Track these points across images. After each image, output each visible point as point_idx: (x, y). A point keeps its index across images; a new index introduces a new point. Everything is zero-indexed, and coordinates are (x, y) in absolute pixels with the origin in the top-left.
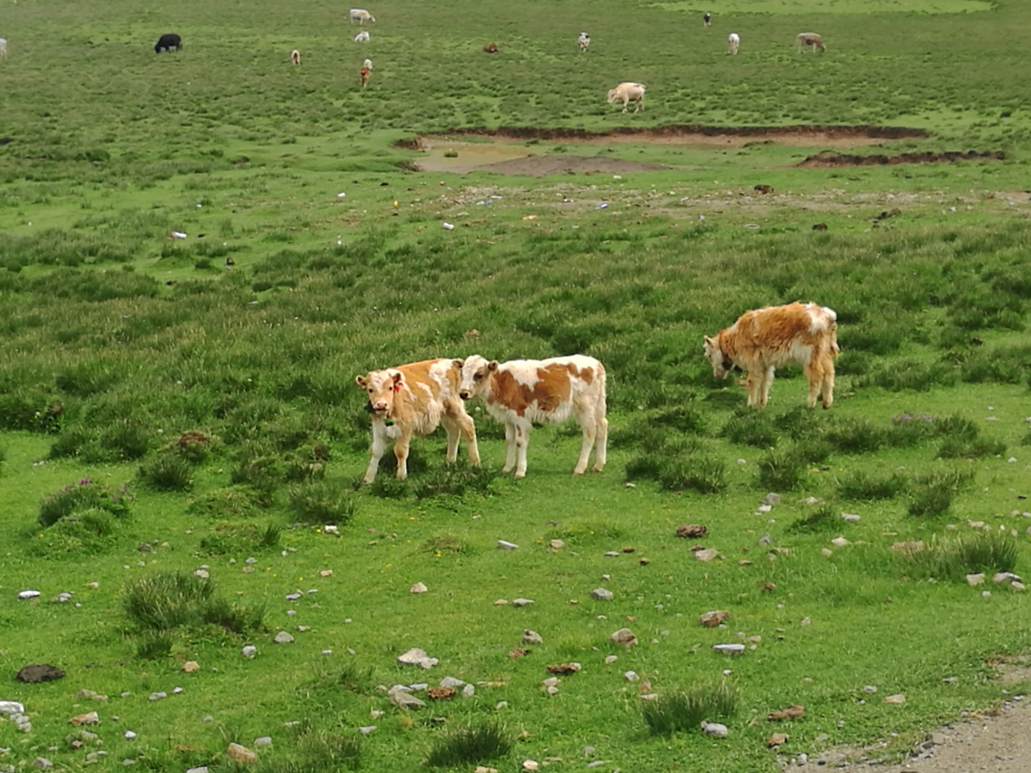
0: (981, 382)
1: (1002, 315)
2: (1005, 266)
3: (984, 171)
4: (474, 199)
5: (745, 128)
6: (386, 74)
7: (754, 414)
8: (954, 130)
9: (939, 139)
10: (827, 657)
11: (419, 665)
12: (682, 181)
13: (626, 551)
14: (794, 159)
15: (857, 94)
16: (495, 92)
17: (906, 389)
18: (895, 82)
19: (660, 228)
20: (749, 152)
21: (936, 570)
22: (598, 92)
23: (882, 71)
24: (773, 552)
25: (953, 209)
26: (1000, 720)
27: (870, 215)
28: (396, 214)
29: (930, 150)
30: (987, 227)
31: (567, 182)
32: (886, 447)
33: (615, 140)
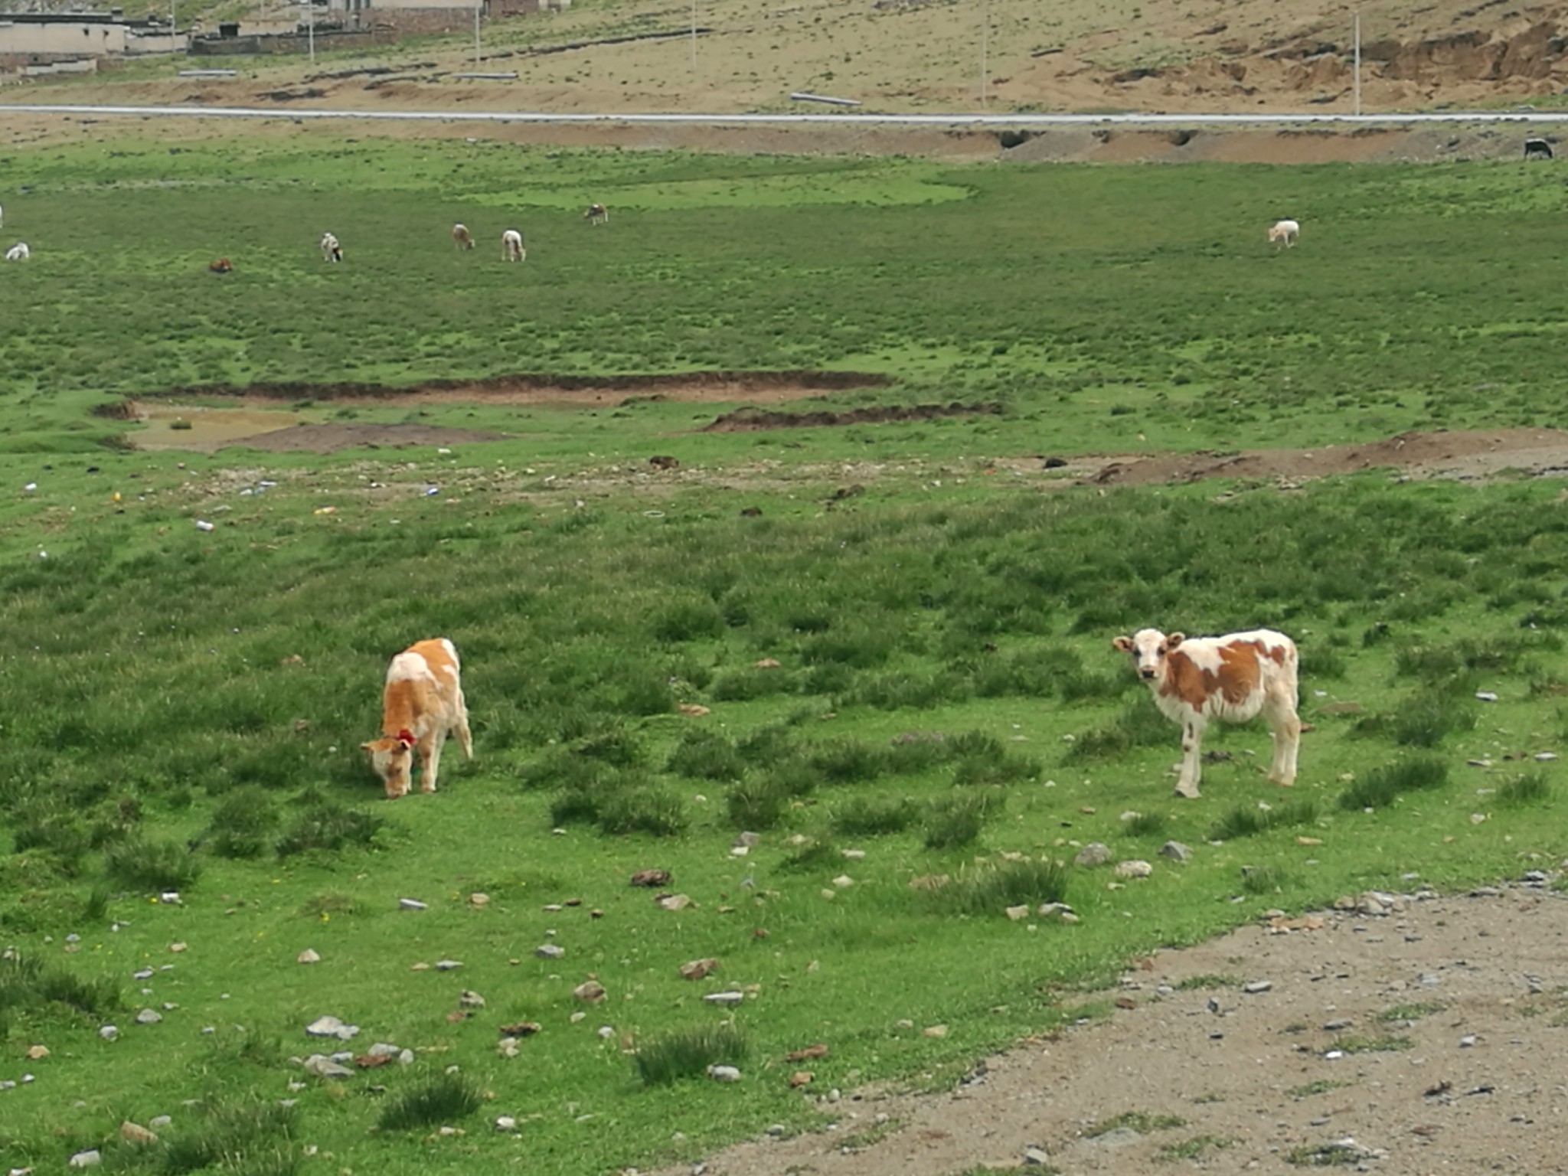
0: (1001, 696)
1: (1020, 614)
2: (1019, 554)
3: (976, 431)
4: (235, 487)
5: (622, 377)
6: (64, 308)
7: (709, 741)
8: (927, 374)
9: (907, 388)
10: (846, 1000)
11: (335, 1036)
12: (541, 454)
13: (570, 904)
14: (697, 421)
15: (783, 325)
16: (236, 332)
17: (905, 707)
18: (835, 307)
19: (519, 520)
20: (630, 412)
21: (968, 905)
22: (396, 329)
23: (815, 292)
24: (761, 895)
25: (938, 483)
26: (1062, 1044)
27: (819, 494)
28: (122, 512)
29: (895, 404)
30: (988, 504)
31: (370, 460)
32: (887, 774)
33: (427, 398)
